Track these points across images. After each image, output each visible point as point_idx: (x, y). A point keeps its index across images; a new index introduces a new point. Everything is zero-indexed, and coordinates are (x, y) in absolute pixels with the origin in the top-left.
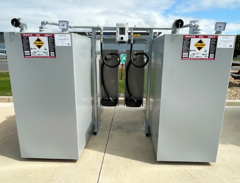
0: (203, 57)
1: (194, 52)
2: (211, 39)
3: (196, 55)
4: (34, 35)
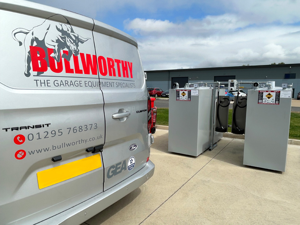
1: (266, 100)
2: (276, 93)
4: (182, 90)
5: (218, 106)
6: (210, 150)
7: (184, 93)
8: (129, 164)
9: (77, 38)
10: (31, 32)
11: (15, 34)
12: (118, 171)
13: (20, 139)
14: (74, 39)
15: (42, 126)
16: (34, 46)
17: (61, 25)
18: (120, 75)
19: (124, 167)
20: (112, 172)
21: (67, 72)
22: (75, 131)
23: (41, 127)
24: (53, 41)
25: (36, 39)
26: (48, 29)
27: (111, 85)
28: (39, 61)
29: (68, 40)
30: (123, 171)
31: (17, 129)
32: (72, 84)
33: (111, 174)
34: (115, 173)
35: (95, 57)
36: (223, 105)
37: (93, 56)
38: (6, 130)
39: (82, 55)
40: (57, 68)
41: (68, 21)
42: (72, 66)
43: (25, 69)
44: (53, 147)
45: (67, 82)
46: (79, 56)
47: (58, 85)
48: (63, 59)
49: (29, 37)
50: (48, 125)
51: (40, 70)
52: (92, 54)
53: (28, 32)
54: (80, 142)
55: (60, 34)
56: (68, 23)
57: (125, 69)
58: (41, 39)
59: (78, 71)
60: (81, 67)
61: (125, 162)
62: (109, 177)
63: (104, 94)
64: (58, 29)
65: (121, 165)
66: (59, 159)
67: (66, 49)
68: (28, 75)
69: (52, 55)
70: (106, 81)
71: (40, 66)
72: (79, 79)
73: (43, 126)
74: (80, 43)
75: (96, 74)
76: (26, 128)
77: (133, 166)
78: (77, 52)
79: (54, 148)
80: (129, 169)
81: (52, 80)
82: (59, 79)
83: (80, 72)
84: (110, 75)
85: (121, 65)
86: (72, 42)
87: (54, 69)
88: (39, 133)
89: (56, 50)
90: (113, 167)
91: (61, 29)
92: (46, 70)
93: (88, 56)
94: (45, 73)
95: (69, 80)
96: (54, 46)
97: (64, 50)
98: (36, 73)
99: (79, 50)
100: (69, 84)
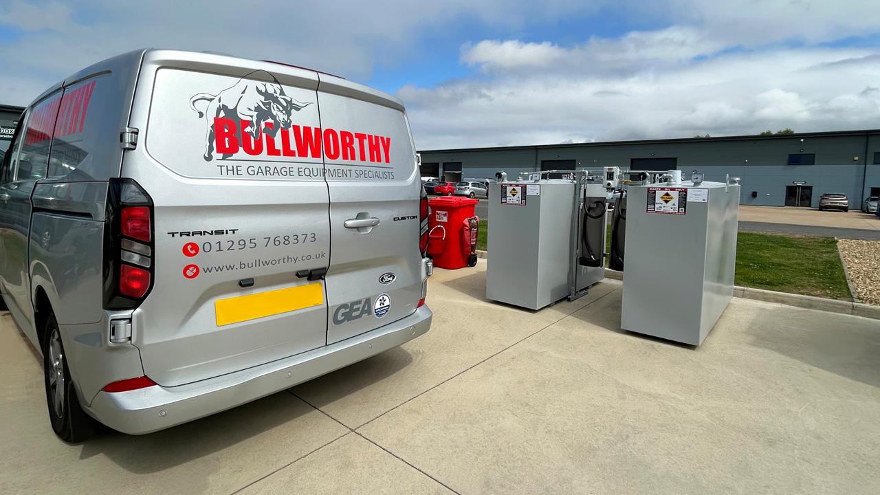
0: (672, 210)
1: (660, 205)
2: (680, 192)
3: (663, 208)
4: (511, 185)
5: (586, 216)
6: (569, 300)
7: (514, 189)
8: (378, 305)
9: (290, 103)
10: (217, 99)
11: (194, 102)
12: (354, 314)
13: (191, 249)
14: (285, 104)
15: (225, 232)
16: (220, 117)
17: (265, 86)
18: (363, 158)
19: (366, 308)
20: (343, 315)
21: (269, 153)
22: (277, 243)
23: (223, 233)
24: (250, 109)
25: (225, 108)
26: (243, 92)
27: (345, 175)
28: (227, 139)
29: (275, 106)
30: (365, 315)
31: (188, 234)
32: (276, 171)
33: (340, 318)
34: (348, 317)
35: (318, 131)
36: (594, 215)
37: (316, 129)
38: (173, 234)
39: (296, 128)
40: (253, 148)
41: (275, 79)
42: (278, 145)
43: (205, 151)
44: (241, 265)
45: (268, 169)
46: (291, 131)
47: (252, 173)
48: (264, 135)
49: (215, 105)
50: (234, 231)
51: (228, 152)
52: (313, 125)
53: (213, 97)
54: (286, 261)
55: (262, 98)
56: (276, 81)
57: (374, 148)
58: (231, 107)
59: (288, 152)
60: (293, 146)
61: (368, 302)
62: (336, 322)
63: (331, 188)
64: (259, 92)
65: (361, 306)
66: (249, 283)
67: (270, 121)
68: (209, 158)
69: (248, 129)
70: (337, 167)
71: (227, 146)
72: (288, 165)
73: (227, 233)
74: (293, 111)
75: (320, 157)
76: (200, 233)
77: (386, 309)
78: (287, 124)
79: (243, 266)
80: (377, 315)
81: (245, 165)
82: (256, 165)
83: (292, 154)
84: (345, 157)
85: (366, 142)
86: (281, 109)
87: (248, 150)
88: (219, 242)
89: (254, 122)
90: (344, 306)
91: (264, 91)
92: (236, 151)
93: (307, 130)
94: (235, 156)
95: (272, 165)
96: (252, 117)
97: (267, 121)
98: (221, 155)
99: (291, 122)
100: (272, 172)
